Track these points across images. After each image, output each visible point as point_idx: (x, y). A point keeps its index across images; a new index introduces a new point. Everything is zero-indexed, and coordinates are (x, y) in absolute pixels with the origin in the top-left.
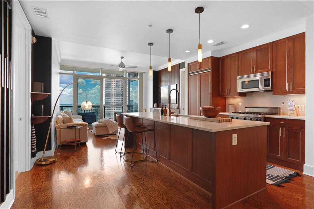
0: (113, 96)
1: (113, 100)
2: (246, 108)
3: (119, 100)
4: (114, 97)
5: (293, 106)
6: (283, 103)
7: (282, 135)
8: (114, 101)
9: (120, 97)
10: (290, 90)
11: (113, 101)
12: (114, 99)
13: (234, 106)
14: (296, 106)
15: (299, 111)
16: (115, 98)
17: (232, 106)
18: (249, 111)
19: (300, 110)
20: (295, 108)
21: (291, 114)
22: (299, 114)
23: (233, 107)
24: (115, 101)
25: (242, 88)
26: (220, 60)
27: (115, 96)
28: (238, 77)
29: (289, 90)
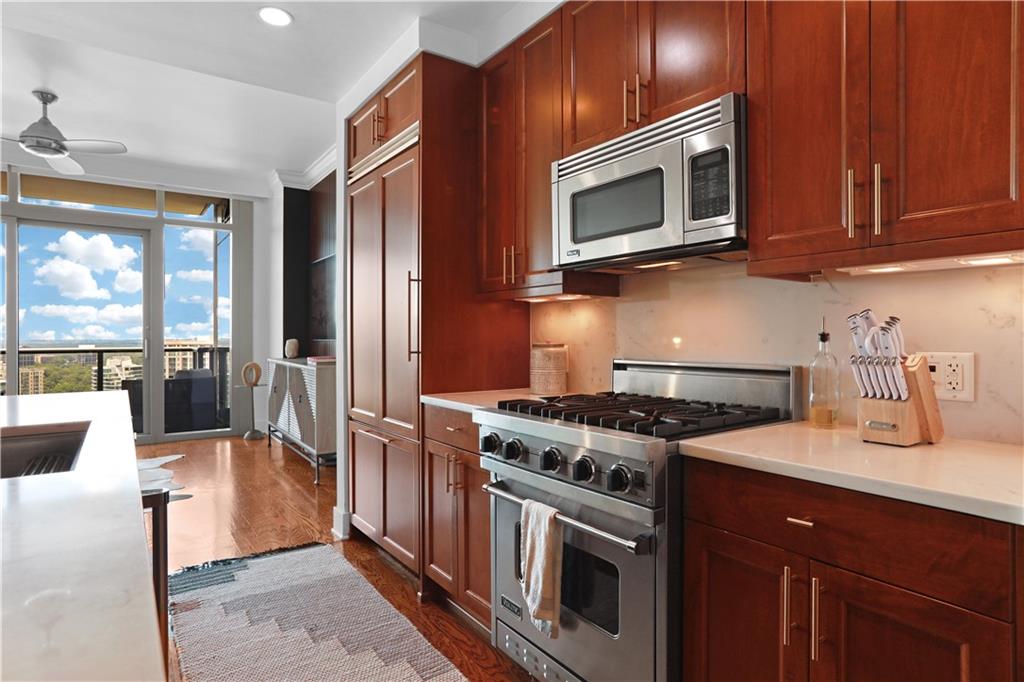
2: (618, 367)
5: (889, 362)
6: (824, 337)
7: (801, 631)
10: (872, 226)
13: (557, 356)
14: (914, 362)
15: (935, 400)
17: (548, 356)
18: (628, 392)
19: (941, 393)
20: (909, 376)
21: (876, 425)
22: (941, 430)
23: (551, 364)
25: (575, 240)
26: (485, 79)
28: (554, 165)
29: (864, 226)
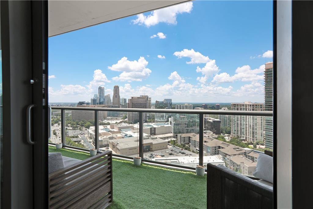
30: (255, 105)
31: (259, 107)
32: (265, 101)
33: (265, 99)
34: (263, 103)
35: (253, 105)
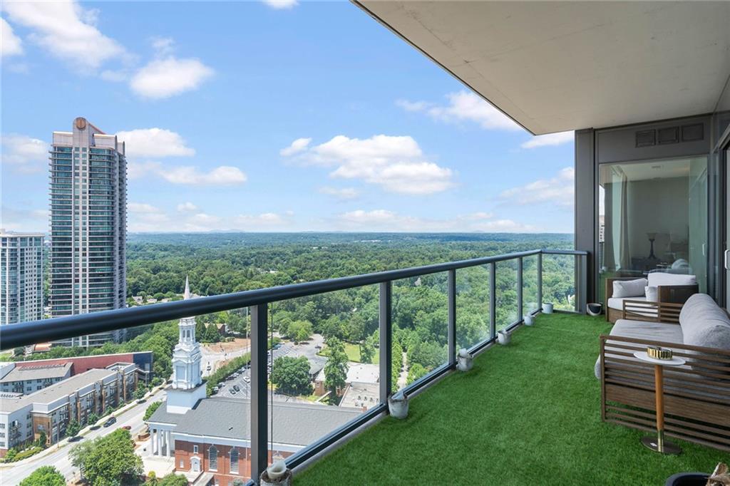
0: (81, 210)
1: (81, 221)
3: (102, 224)
4: (84, 213)
8: (84, 224)
9: (102, 213)
11: (81, 226)
12: (84, 218)
16: (87, 216)
24: (87, 226)
27: (87, 211)
30: (19, 239)
31: (31, 245)
32: (51, 228)
33: (51, 223)
34: (47, 231)
35: (12, 239)
